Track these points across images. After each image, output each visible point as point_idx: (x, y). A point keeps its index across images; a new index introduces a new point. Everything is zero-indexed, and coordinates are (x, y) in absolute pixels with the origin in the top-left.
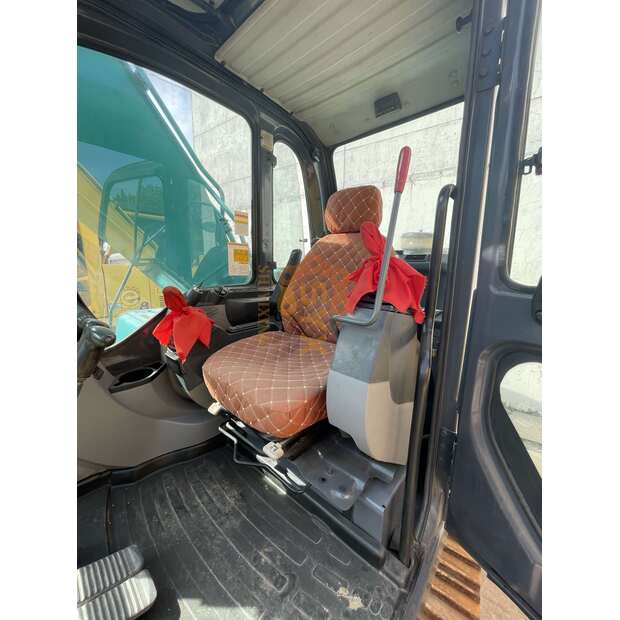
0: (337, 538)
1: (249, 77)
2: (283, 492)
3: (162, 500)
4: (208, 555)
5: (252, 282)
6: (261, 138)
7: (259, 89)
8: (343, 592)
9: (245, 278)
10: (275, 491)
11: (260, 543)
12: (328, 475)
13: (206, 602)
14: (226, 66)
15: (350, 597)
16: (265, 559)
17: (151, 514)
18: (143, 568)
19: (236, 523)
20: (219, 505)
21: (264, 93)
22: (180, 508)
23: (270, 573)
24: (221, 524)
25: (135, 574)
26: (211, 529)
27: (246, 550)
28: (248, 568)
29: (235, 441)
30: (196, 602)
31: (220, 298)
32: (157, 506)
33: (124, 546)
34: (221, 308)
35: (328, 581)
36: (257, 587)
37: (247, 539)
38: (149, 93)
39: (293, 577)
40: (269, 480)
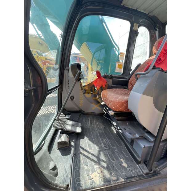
0: (126, 149)
1: (132, 6)
2: (115, 132)
3: (88, 120)
4: (93, 133)
5: (122, 75)
6: (134, 26)
7: (135, 9)
8: (122, 160)
9: (120, 73)
10: (113, 131)
11: (105, 138)
12: (127, 129)
13: (89, 140)
14: (125, 6)
15: (124, 163)
16: (104, 141)
17: (85, 121)
18: (81, 127)
19: (101, 131)
20: (99, 126)
21: (138, 10)
22: (91, 123)
23: (104, 144)
24: (98, 130)
25: (79, 127)
26: (95, 129)
27: (101, 137)
28: (100, 140)
29: (106, 113)
30: (88, 139)
31: (111, 77)
32: (87, 121)
33: (80, 122)
34: (111, 80)
35: (119, 155)
36: (100, 144)
37: (102, 135)
38: (104, 24)
39: (110, 148)
40: (113, 128)
